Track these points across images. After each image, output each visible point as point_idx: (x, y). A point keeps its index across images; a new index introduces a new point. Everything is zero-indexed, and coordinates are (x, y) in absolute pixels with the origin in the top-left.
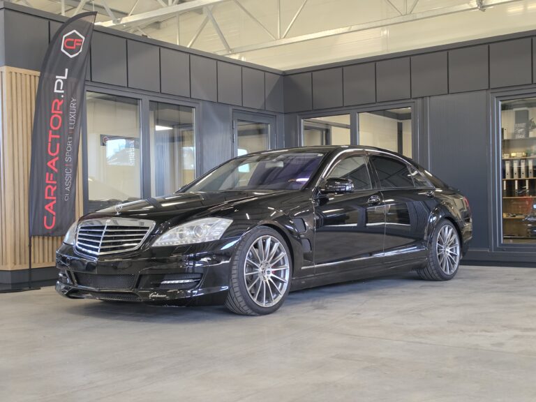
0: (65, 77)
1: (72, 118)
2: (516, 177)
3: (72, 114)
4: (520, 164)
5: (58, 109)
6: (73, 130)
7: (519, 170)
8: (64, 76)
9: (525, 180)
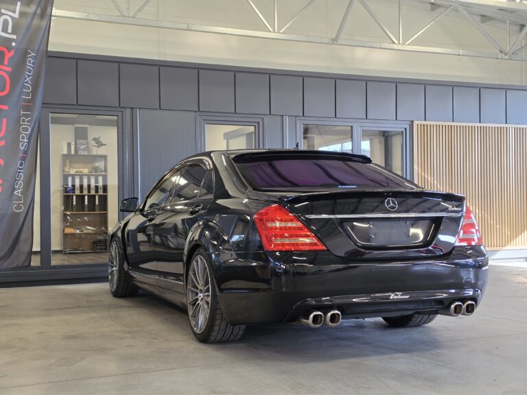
0: (16, 15)
1: (27, 82)
2: (85, 192)
3: (29, 76)
4: (89, 180)
5: (6, 63)
6: (29, 101)
7: (89, 186)
8: (14, 12)
9: (94, 196)
